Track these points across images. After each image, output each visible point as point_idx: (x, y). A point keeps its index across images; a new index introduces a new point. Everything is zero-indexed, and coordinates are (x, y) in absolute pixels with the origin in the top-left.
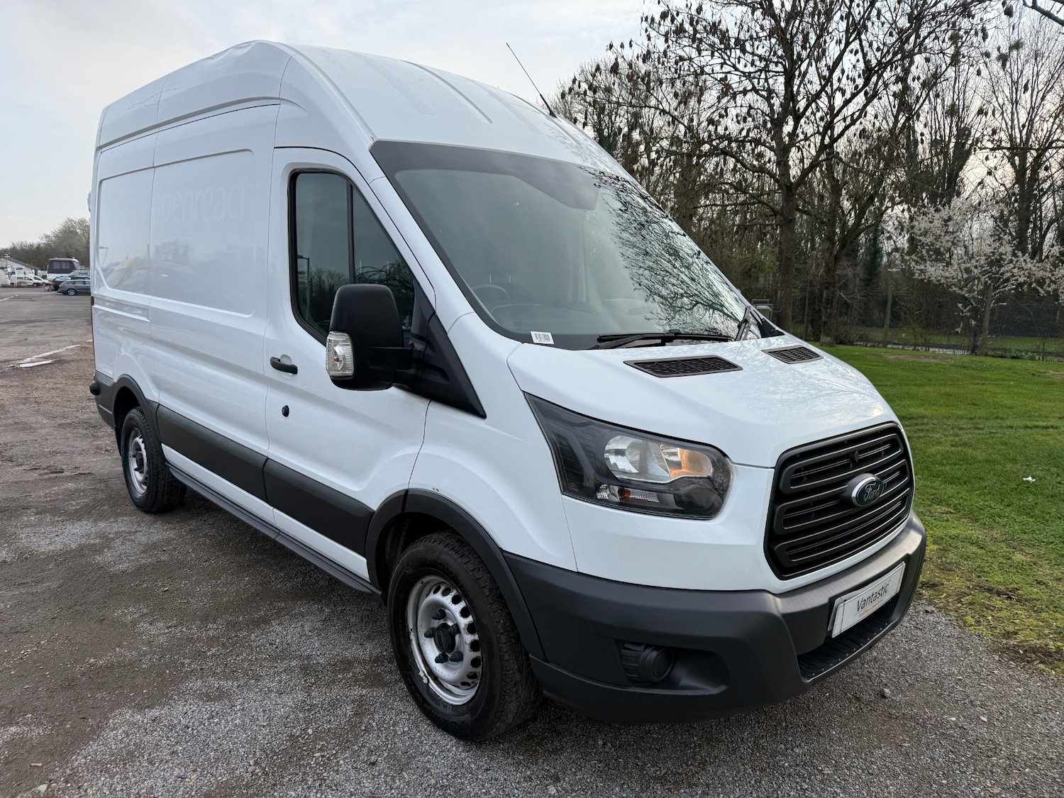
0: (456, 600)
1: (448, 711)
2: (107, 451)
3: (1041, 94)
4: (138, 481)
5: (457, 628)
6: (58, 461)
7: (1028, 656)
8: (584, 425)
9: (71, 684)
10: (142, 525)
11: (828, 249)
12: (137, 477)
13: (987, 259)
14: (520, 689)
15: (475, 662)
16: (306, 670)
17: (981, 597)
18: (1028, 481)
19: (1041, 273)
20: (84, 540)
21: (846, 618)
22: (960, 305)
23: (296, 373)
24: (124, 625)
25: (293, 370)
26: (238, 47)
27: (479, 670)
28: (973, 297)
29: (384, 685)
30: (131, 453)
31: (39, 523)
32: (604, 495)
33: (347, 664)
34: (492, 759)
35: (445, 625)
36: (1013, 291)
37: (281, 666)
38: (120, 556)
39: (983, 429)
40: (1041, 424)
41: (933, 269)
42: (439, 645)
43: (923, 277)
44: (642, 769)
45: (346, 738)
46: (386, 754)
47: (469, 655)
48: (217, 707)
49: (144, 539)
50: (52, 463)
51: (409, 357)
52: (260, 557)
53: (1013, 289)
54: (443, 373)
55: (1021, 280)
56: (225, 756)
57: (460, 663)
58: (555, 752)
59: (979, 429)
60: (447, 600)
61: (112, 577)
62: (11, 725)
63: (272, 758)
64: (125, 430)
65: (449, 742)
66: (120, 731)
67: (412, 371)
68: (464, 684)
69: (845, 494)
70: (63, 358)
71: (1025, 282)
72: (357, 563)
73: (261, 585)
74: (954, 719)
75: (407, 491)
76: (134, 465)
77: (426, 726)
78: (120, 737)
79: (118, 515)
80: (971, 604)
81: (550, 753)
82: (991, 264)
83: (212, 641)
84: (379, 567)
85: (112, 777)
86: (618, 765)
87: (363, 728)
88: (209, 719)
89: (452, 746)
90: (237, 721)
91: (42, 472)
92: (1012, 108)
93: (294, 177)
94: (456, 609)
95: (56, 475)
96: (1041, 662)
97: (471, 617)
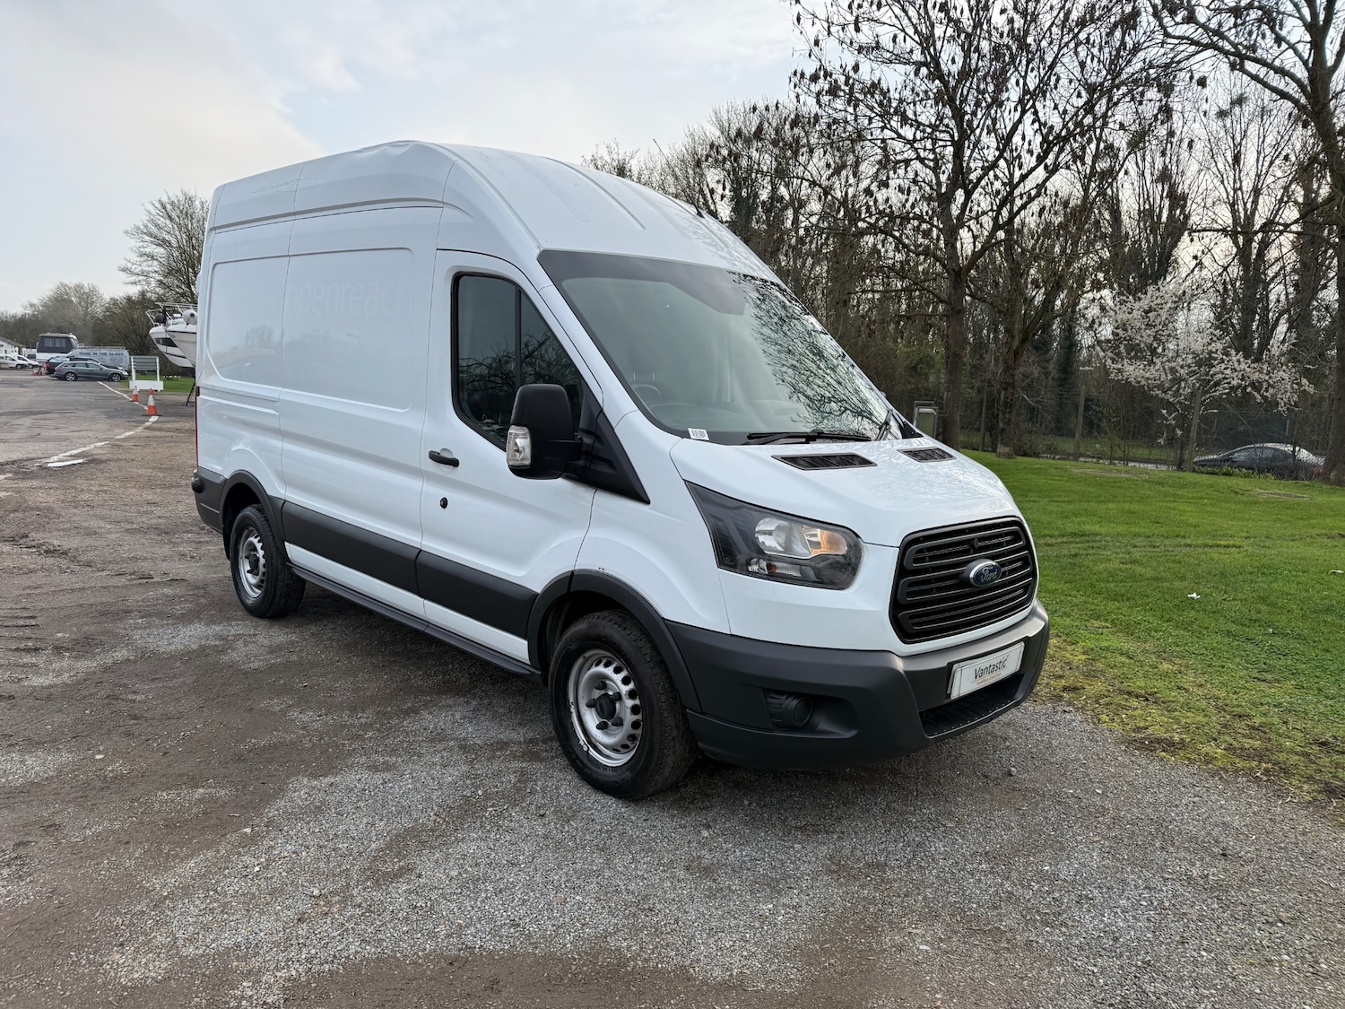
0: (617, 671)
1: (609, 773)
2: (192, 557)
3: (1268, 159)
4: (250, 585)
5: (618, 697)
6: (145, 566)
7: (1151, 746)
8: (737, 508)
9: (240, 759)
10: (259, 629)
11: (1006, 343)
12: (249, 579)
13: (1195, 358)
14: (677, 744)
15: (635, 725)
16: (464, 748)
17: (1118, 699)
18: (1192, 598)
19: (1256, 376)
20: (203, 642)
21: (965, 683)
22: (1164, 412)
23: (458, 466)
24: (275, 714)
25: (455, 463)
26: (392, 145)
27: (639, 732)
28: (1180, 403)
29: (542, 760)
30: (242, 554)
31: (149, 626)
32: (754, 568)
33: (503, 745)
34: (649, 813)
35: (606, 695)
36: (1224, 396)
37: (439, 746)
38: (246, 656)
39: (1158, 547)
40: (1222, 543)
41: (1132, 368)
42: (600, 713)
43: (1120, 377)
44: (784, 821)
45: (516, 796)
46: (553, 809)
47: (629, 718)
48: (388, 776)
49: (266, 642)
50: (136, 569)
51: (578, 450)
52: (394, 659)
53: (1225, 394)
54: (610, 463)
55: (1235, 383)
56: (407, 810)
57: (620, 728)
58: (706, 808)
59: (1154, 547)
60: (609, 671)
61: (245, 673)
62: (197, 787)
63: (449, 811)
64: (236, 530)
65: (609, 801)
66: (302, 793)
67: (581, 462)
68: (625, 746)
69: (964, 575)
70: (96, 457)
71: (1239, 386)
72: (516, 647)
73: (401, 682)
74: (1071, 791)
75: (573, 572)
76: (245, 566)
77: (586, 790)
78: (304, 797)
79: (229, 619)
80: (1108, 704)
81: (701, 809)
82: (1199, 363)
83: (366, 727)
84: (539, 651)
85: (308, 823)
86: (763, 818)
87: (528, 790)
88: (382, 784)
89: (612, 803)
90: (410, 786)
91: (129, 577)
92: (1235, 175)
93: (458, 278)
94: (618, 678)
95: (145, 581)
96: (1163, 751)
97: (632, 682)
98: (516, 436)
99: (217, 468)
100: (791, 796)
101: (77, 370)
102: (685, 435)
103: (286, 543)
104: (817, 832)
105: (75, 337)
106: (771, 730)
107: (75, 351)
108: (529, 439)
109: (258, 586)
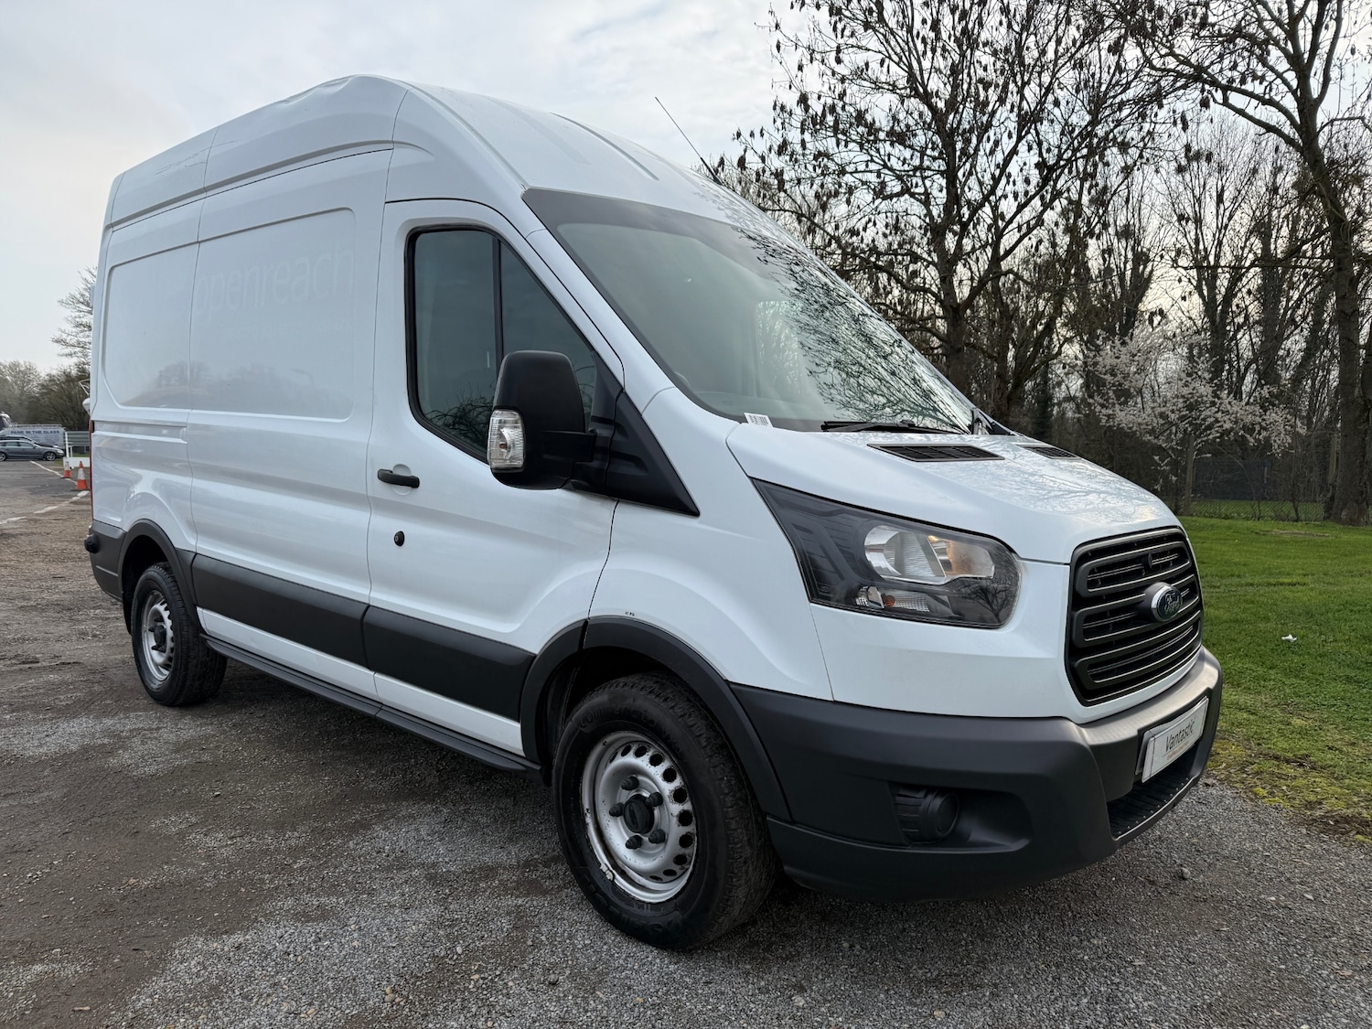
0: (655, 761)
1: (647, 912)
2: (94, 636)
3: (1227, 213)
4: (156, 665)
5: (659, 800)
6: (30, 649)
7: (1339, 826)
9: (108, 910)
10: (165, 720)
11: (999, 389)
12: (154, 657)
13: (1185, 402)
14: (751, 868)
15: (685, 841)
16: (434, 879)
17: (1269, 766)
18: (1289, 641)
19: (1249, 419)
20: (87, 741)
21: (1156, 761)
22: (1156, 458)
23: (418, 486)
24: (168, 838)
25: (413, 483)
26: (327, 85)
28: (1172, 448)
29: (545, 893)
30: (146, 626)
31: (18, 723)
32: (861, 600)
33: (489, 872)
34: (710, 970)
35: (639, 797)
36: (1218, 440)
37: (400, 877)
38: (143, 757)
39: (1219, 587)
40: (1286, 581)
41: (1123, 413)
42: (631, 824)
43: (1112, 424)
44: (907, 971)
45: (511, 954)
46: (568, 972)
47: (675, 831)
48: (323, 927)
49: (172, 738)
50: (19, 652)
51: (590, 446)
52: (339, 753)
53: (1218, 437)
54: (637, 461)
55: (1227, 426)
56: (347, 986)
57: (662, 846)
58: (790, 958)
59: (1215, 587)
60: (643, 762)
61: (138, 782)
62: (33, 962)
63: (414, 984)
64: (138, 597)
65: (650, 954)
66: (193, 963)
67: (595, 464)
68: (669, 873)
69: (1143, 604)
71: (1232, 429)
72: (504, 732)
73: (347, 785)
74: (1273, 898)
75: (586, 622)
76: (149, 641)
77: (612, 937)
78: (195, 970)
79: (127, 710)
80: (1257, 773)
81: (785, 960)
82: (1190, 407)
83: (295, 852)
84: (537, 736)
85: (196, 1018)
86: (875, 969)
87: (530, 943)
88: (315, 942)
89: (655, 958)
90: (355, 943)
91: (9, 662)
93: (413, 237)
94: (657, 772)
95: (28, 666)
96: (1358, 833)
97: (678, 780)
98: (502, 423)
99: (115, 520)
100: (904, 930)
101: (8, 449)
102: (742, 420)
103: (199, 609)
104: (958, 987)
105: (7, 416)
106: (901, 845)
107: (6, 430)
108: (520, 430)
109: (166, 666)
